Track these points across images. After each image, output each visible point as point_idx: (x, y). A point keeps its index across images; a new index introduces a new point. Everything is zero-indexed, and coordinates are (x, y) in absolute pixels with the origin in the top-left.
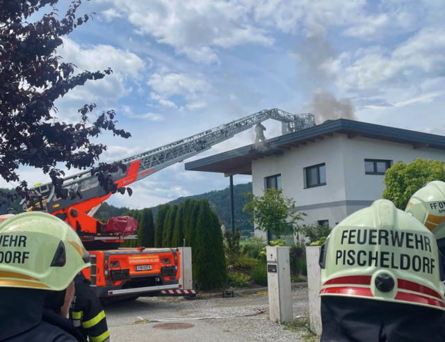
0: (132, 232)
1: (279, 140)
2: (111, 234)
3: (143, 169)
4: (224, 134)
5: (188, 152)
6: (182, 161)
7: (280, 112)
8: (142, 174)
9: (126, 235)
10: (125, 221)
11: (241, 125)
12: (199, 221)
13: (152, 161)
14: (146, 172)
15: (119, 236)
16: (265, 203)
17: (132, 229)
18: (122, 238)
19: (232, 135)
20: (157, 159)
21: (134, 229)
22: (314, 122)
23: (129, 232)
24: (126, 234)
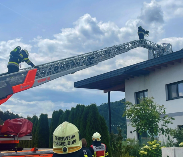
0: (26, 134)
1: (147, 63)
2: (5, 136)
3: (40, 77)
4: (108, 54)
5: (79, 66)
6: (74, 73)
7: (148, 42)
8: (38, 81)
9: (21, 137)
10: (20, 123)
11: (120, 49)
12: (88, 124)
13: (47, 71)
14: (43, 80)
15: (14, 137)
16: (141, 109)
17: (27, 130)
18: (16, 139)
19: (113, 56)
20: (53, 70)
21: (29, 131)
22: (172, 50)
23: (23, 133)
24: (21, 135)
